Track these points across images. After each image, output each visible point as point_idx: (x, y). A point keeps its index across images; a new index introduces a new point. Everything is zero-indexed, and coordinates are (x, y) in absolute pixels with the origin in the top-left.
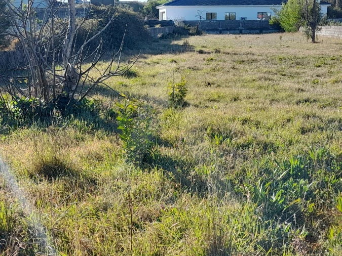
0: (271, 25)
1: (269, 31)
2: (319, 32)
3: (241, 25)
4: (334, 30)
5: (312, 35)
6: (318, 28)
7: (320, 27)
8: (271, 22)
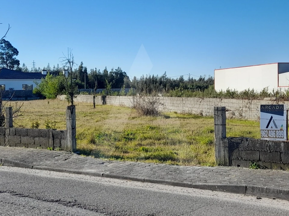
0: (34, 94)
1: (32, 98)
2: (75, 99)
3: (10, 94)
4: (83, 97)
5: (71, 101)
6: (74, 96)
7: (76, 96)
8: (34, 92)
